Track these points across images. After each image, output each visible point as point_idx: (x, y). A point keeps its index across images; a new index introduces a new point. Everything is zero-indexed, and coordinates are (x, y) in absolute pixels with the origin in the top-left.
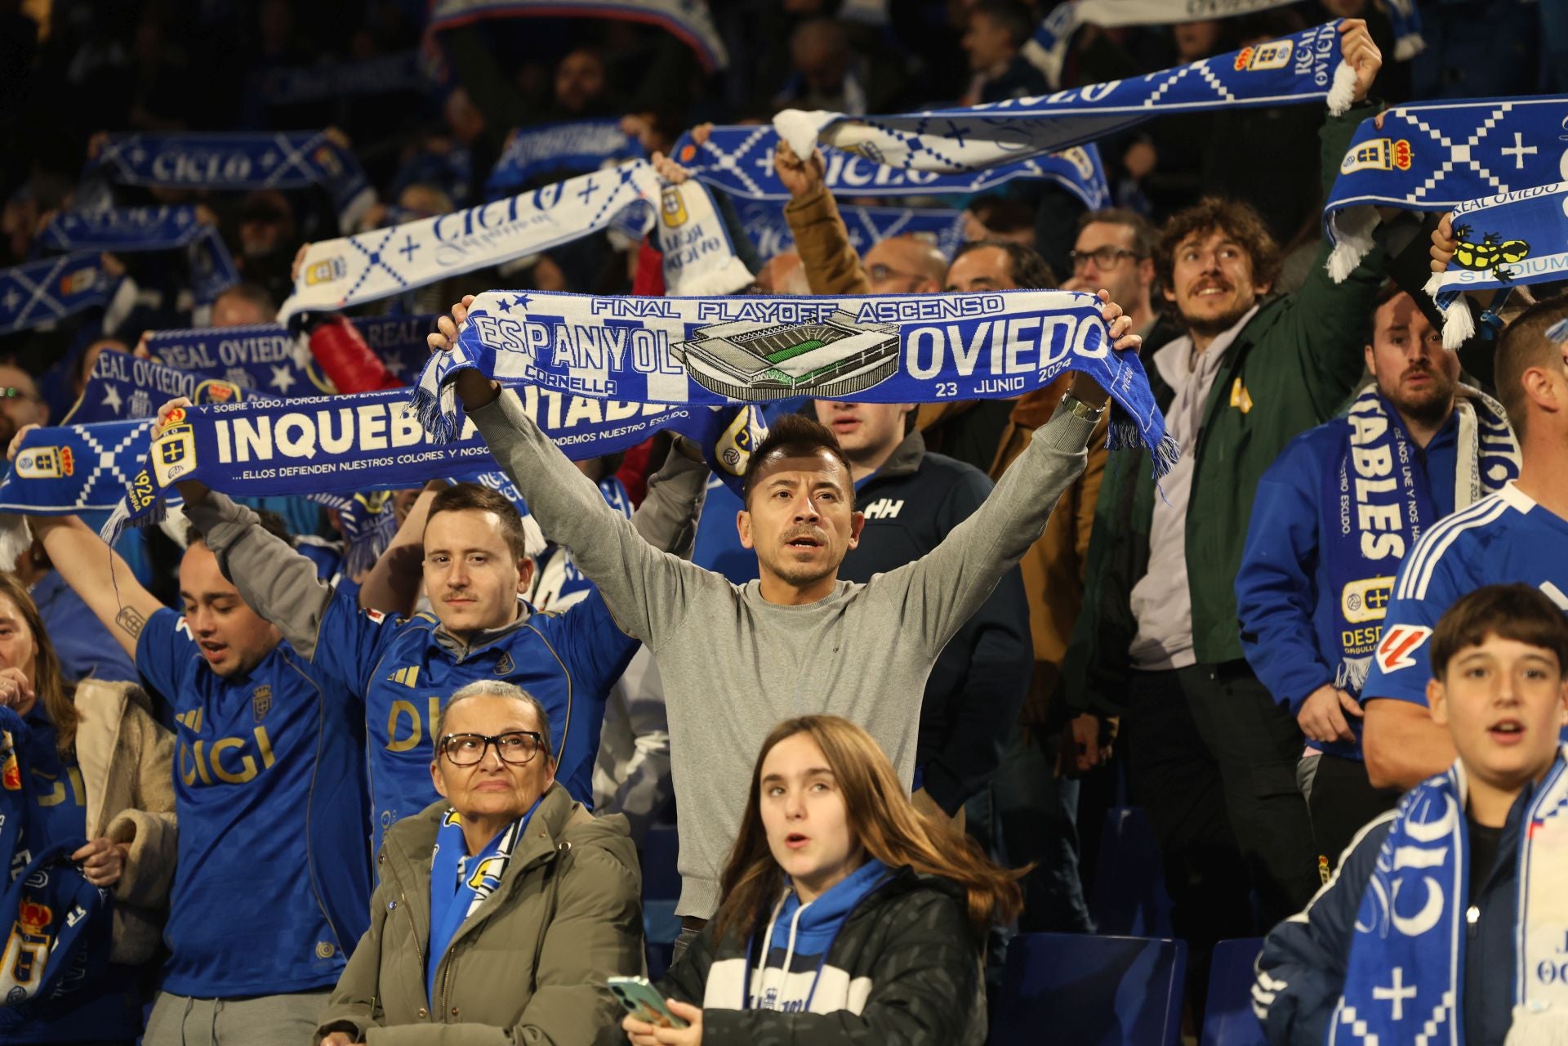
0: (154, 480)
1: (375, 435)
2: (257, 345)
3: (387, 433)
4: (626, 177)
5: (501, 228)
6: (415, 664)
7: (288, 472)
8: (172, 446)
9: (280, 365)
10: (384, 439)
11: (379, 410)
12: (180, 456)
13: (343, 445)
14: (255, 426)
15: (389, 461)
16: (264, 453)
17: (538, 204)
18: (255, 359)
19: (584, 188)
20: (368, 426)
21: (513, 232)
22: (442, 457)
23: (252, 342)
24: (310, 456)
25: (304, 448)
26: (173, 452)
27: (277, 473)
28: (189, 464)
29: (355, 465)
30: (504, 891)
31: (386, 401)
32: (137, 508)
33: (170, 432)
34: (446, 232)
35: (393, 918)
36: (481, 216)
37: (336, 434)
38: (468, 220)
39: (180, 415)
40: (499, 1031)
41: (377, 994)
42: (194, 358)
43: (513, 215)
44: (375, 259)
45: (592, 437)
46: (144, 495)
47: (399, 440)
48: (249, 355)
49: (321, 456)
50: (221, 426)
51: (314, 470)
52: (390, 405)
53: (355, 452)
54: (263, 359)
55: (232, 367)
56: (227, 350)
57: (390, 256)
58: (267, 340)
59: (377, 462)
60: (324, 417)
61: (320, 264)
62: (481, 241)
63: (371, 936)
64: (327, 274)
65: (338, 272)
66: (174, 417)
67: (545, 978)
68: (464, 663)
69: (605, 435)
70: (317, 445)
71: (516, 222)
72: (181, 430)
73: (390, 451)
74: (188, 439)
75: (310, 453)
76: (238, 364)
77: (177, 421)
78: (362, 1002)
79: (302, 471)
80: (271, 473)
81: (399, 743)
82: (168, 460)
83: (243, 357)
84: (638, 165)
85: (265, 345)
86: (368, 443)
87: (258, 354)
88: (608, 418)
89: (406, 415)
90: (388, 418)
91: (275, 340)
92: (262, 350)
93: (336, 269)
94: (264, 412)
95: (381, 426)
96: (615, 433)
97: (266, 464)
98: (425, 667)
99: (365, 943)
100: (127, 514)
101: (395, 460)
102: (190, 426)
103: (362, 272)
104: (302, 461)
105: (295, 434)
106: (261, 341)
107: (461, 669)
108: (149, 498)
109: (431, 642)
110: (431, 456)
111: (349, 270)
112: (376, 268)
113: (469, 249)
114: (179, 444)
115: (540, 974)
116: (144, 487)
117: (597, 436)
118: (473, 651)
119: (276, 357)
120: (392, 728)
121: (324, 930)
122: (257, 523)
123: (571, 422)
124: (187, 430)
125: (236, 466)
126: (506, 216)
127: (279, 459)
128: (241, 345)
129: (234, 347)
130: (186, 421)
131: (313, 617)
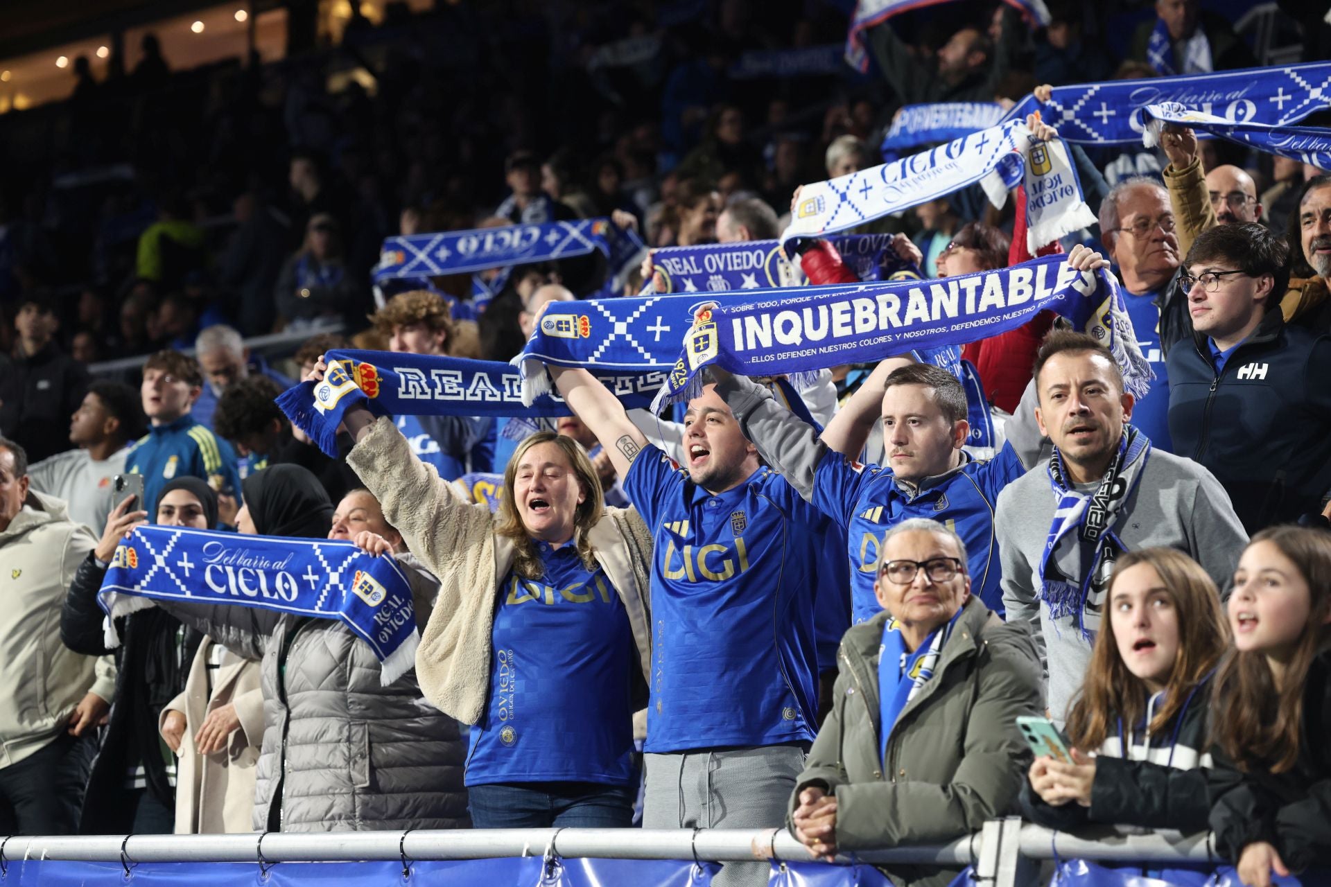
0: (688, 366)
1: (844, 325)
2: (732, 257)
3: (852, 323)
4: (1007, 132)
5: (925, 173)
6: (880, 504)
7: (783, 356)
8: (701, 339)
9: (748, 273)
10: (850, 328)
11: (845, 305)
12: (706, 346)
13: (820, 334)
14: (759, 321)
15: (854, 345)
16: (767, 343)
17: (949, 154)
18: (730, 268)
19: (980, 141)
20: (839, 319)
21: (933, 177)
22: (891, 340)
23: (729, 255)
24: (798, 343)
25: (794, 337)
26: (701, 344)
27: (776, 357)
28: (712, 353)
29: (830, 349)
30: (937, 680)
31: (850, 299)
32: (676, 387)
33: (701, 329)
34: (889, 178)
35: (851, 702)
36: (912, 163)
37: (816, 326)
38: (903, 166)
39: (708, 316)
40: (937, 788)
41: (841, 759)
42: (687, 267)
43: (933, 163)
44: (843, 197)
45: (998, 319)
46: (681, 377)
47: (861, 328)
48: (726, 265)
49: (807, 343)
50: (736, 323)
51: (801, 354)
52: (853, 301)
53: (830, 339)
54: (736, 268)
55: (713, 274)
56: (710, 261)
57: (853, 195)
58: (739, 254)
59: (845, 346)
60: (808, 312)
61: (808, 202)
62: (912, 183)
63: (834, 715)
64: (812, 209)
65: (819, 208)
66: (704, 318)
67: (971, 747)
68: (913, 503)
69: (1007, 317)
70: (803, 335)
71: (934, 169)
72: (708, 327)
73: (855, 337)
74: (713, 333)
75: (798, 341)
76: (718, 272)
77: (706, 320)
78: (829, 765)
79: (793, 355)
80: (771, 357)
81: (867, 566)
82: (697, 350)
83: (722, 267)
84: (1016, 123)
85: (737, 257)
86: (839, 332)
87: (733, 266)
88: (1010, 304)
89: (865, 308)
90: (852, 311)
91: (744, 254)
92: (735, 261)
93: (819, 205)
94: (766, 311)
95: (847, 318)
96: (1014, 315)
97: (768, 351)
98: (888, 508)
99: (829, 720)
100: (669, 392)
101: (858, 344)
102: (715, 324)
103: (836, 207)
104: (793, 347)
105: (787, 326)
106: (734, 255)
107: (913, 508)
108: (683, 379)
109: (892, 487)
110: (883, 339)
111: (827, 206)
112: (845, 204)
113: (904, 190)
114: (706, 337)
115: (967, 743)
116: (680, 371)
117: (1001, 318)
118: (922, 494)
119: (745, 267)
120: (863, 554)
121: (788, 698)
122: (770, 397)
123: (983, 308)
124: (712, 326)
125: (747, 353)
126: (929, 165)
127: (777, 347)
128: (720, 257)
129: (715, 258)
130: (712, 320)
131: (808, 469)
